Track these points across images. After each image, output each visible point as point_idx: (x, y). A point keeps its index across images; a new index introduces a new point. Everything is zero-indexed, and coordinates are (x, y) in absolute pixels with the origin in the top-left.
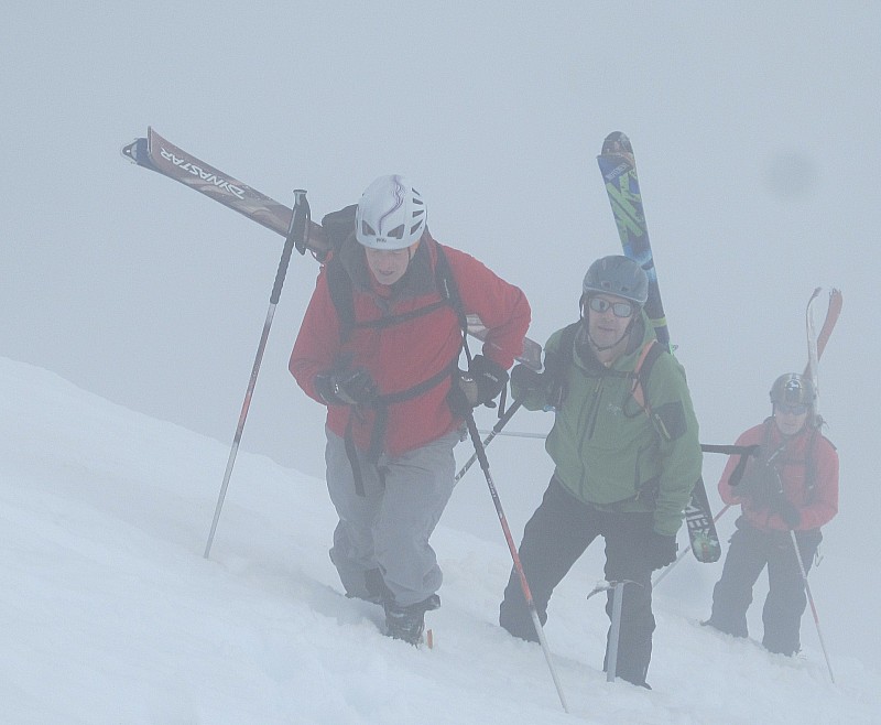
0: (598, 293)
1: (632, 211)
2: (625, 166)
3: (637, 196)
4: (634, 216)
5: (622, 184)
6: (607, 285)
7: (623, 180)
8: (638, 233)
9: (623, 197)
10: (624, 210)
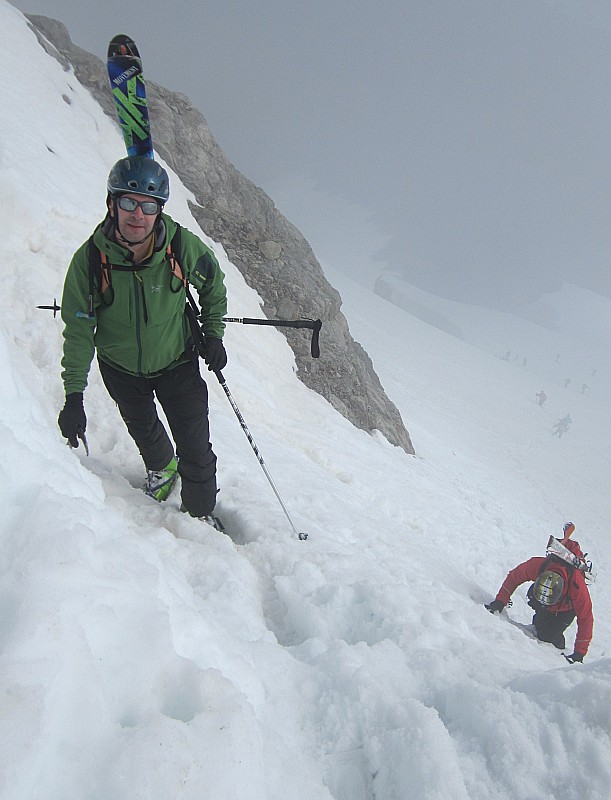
0: (127, 193)
1: (138, 115)
2: (133, 69)
3: (145, 100)
4: (140, 121)
5: (129, 88)
6: (133, 185)
7: (131, 85)
8: (143, 136)
9: (129, 102)
10: (130, 114)
